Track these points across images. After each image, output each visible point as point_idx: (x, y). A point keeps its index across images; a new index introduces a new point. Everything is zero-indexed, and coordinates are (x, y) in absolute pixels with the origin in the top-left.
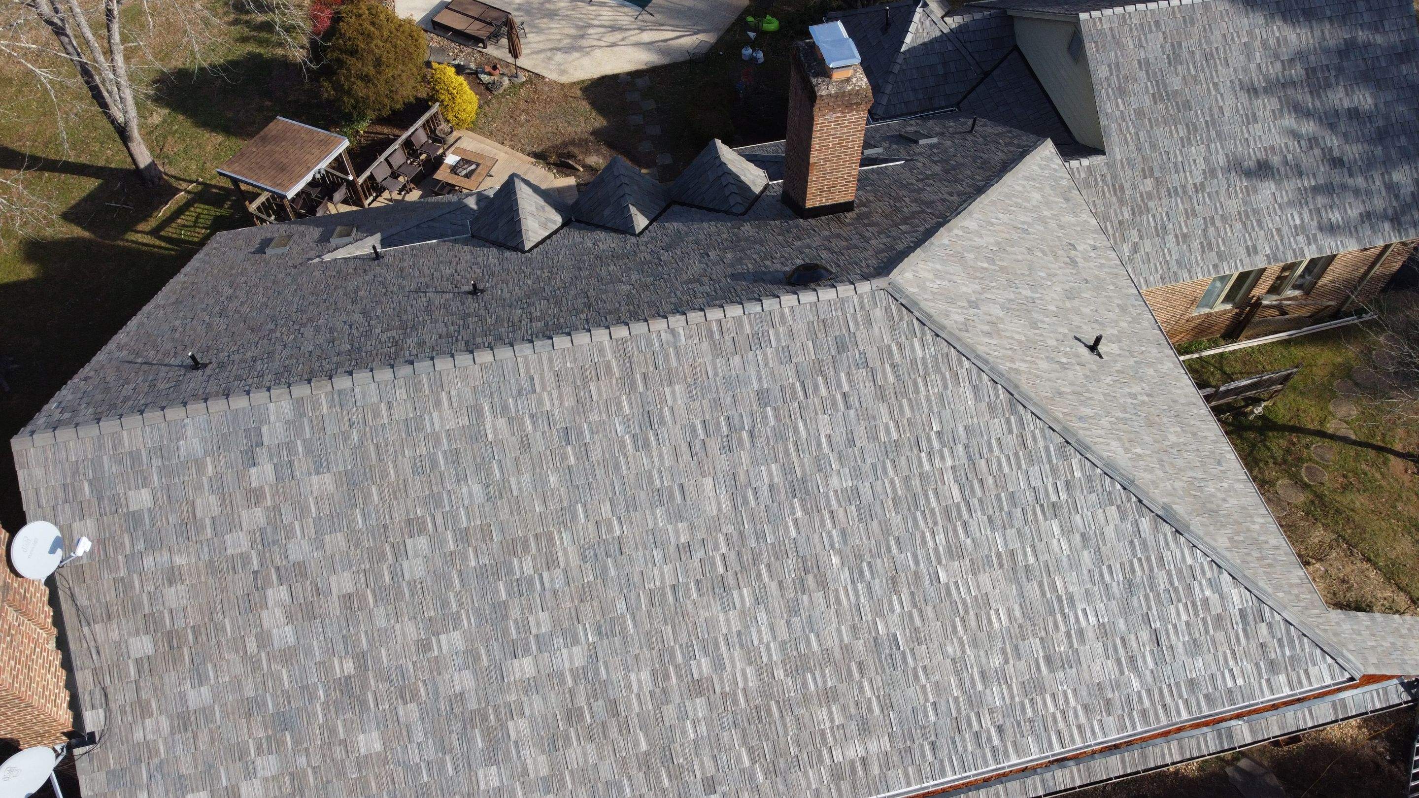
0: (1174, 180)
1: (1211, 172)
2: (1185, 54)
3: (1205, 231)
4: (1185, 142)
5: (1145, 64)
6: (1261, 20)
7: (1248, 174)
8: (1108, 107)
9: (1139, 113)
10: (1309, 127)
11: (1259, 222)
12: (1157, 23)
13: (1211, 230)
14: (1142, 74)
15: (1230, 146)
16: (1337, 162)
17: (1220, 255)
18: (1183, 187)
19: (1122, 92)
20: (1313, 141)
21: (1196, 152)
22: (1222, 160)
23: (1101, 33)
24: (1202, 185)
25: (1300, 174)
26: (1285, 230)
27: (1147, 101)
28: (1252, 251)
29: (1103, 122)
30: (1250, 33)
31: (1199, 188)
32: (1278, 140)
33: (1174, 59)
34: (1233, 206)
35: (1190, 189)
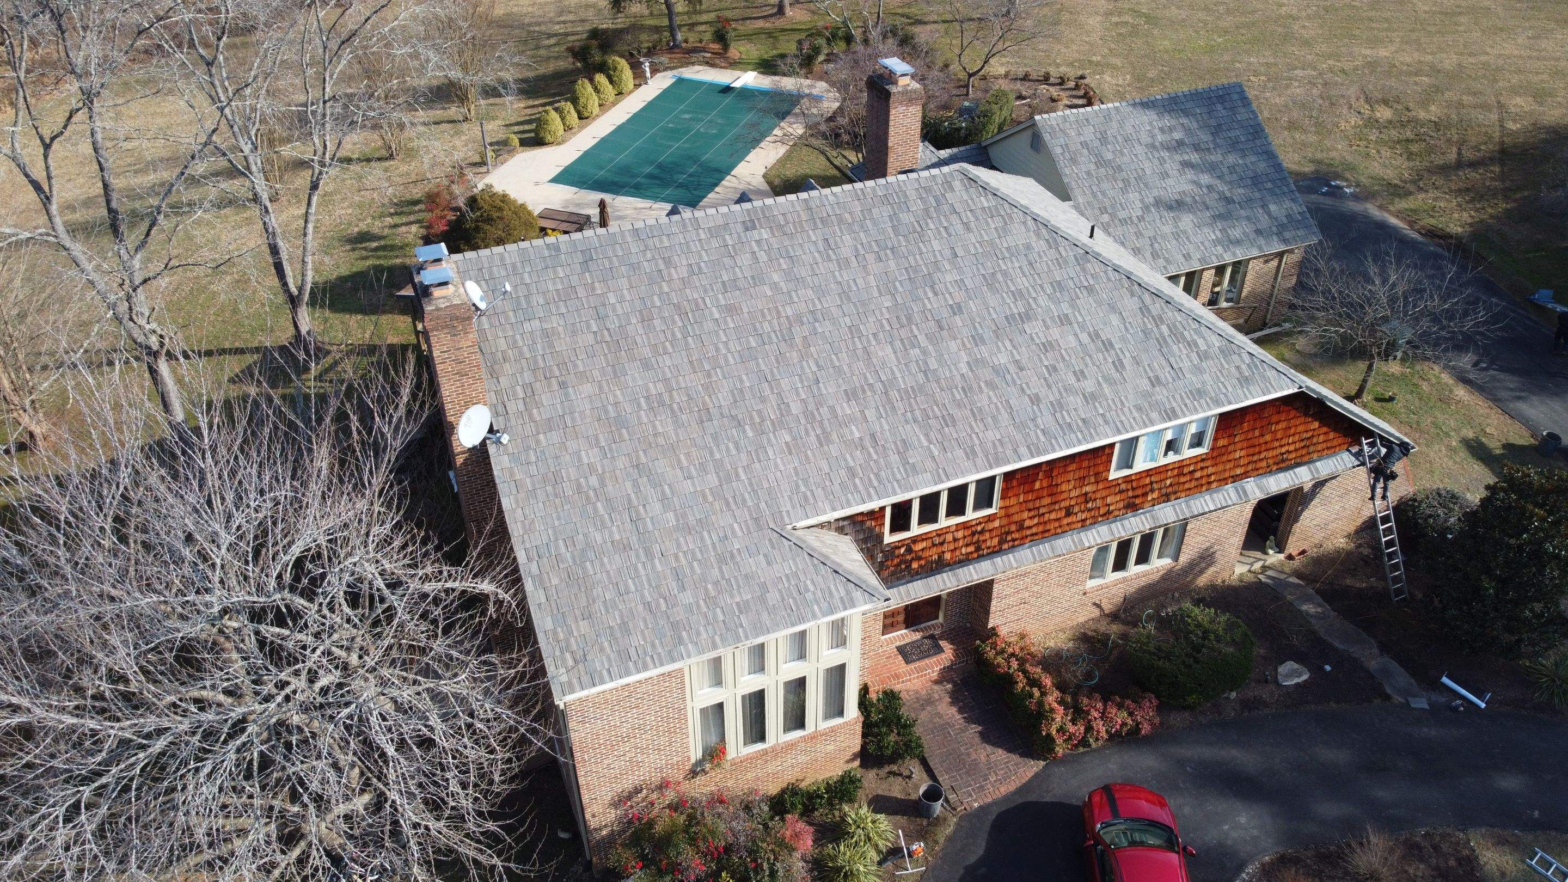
0: (1122, 214)
1: (1146, 208)
2: (1111, 139)
3: (1152, 245)
4: (1124, 191)
5: (1084, 144)
6: (1156, 117)
7: (1170, 208)
8: (1067, 171)
9: (1088, 173)
10: (1205, 179)
11: (1188, 238)
12: (1087, 120)
13: (1156, 245)
14: (1085, 151)
15: (1156, 193)
16: (1229, 201)
17: (1167, 260)
18: (1130, 218)
19: (1074, 161)
20: (1210, 187)
21: (1133, 196)
22: (1151, 200)
23: (1051, 127)
24: (1142, 217)
25: (1208, 209)
26: (1206, 243)
27: (1093, 167)
28: (1187, 257)
29: (1066, 180)
30: (1150, 123)
31: (1141, 218)
32: (1188, 187)
33: (1104, 140)
34: (1167, 229)
35: (1134, 219)
